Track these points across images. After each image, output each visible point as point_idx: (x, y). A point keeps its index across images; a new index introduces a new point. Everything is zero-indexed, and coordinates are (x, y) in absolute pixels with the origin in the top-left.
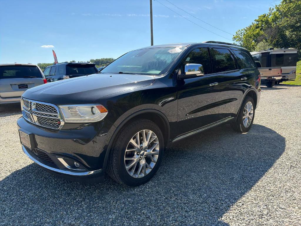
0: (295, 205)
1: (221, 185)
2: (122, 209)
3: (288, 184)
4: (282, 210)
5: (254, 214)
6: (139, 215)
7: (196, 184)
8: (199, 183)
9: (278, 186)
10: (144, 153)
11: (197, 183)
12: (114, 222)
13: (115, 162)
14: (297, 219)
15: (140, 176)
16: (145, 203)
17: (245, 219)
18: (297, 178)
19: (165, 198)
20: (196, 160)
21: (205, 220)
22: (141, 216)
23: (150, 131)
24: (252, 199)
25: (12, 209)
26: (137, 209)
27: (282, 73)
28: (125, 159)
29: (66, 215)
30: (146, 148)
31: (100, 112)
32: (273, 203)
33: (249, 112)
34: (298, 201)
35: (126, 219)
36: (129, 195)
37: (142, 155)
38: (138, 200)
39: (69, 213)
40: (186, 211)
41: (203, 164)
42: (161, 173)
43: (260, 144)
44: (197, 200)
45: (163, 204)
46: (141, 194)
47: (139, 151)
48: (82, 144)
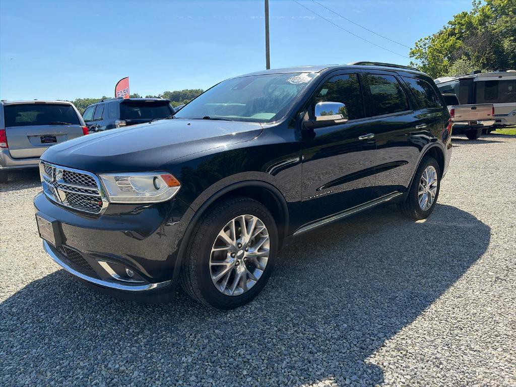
0: (497, 344)
1: (374, 309)
2: (204, 347)
3: (489, 309)
4: (475, 353)
5: (426, 358)
6: (232, 357)
7: (332, 307)
8: (336, 306)
9: (471, 312)
10: (243, 254)
11: (332, 304)
12: (189, 368)
13: (194, 268)
14: (498, 368)
15: (237, 293)
16: (244, 338)
17: (409, 367)
18: (506, 298)
19: (276, 329)
20: (333, 266)
21: (341, 368)
22: (235, 360)
23: (254, 217)
24: (425, 334)
25: (25, 344)
26: (228, 348)
27: (495, 114)
28: (211, 264)
29: (112, 355)
30: (246, 246)
31: (167, 186)
32: (460, 340)
33: (430, 184)
34: (503, 338)
35: (210, 363)
36: (217, 324)
37: (240, 257)
38: (231, 333)
39: (116, 353)
40: (310, 352)
41: (346, 273)
42: (273, 287)
43: (447, 239)
44: (330, 334)
45: (272, 339)
46: (237, 322)
47: (235, 251)
48: (137, 239)
